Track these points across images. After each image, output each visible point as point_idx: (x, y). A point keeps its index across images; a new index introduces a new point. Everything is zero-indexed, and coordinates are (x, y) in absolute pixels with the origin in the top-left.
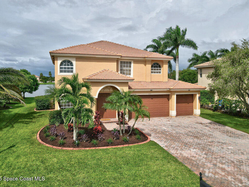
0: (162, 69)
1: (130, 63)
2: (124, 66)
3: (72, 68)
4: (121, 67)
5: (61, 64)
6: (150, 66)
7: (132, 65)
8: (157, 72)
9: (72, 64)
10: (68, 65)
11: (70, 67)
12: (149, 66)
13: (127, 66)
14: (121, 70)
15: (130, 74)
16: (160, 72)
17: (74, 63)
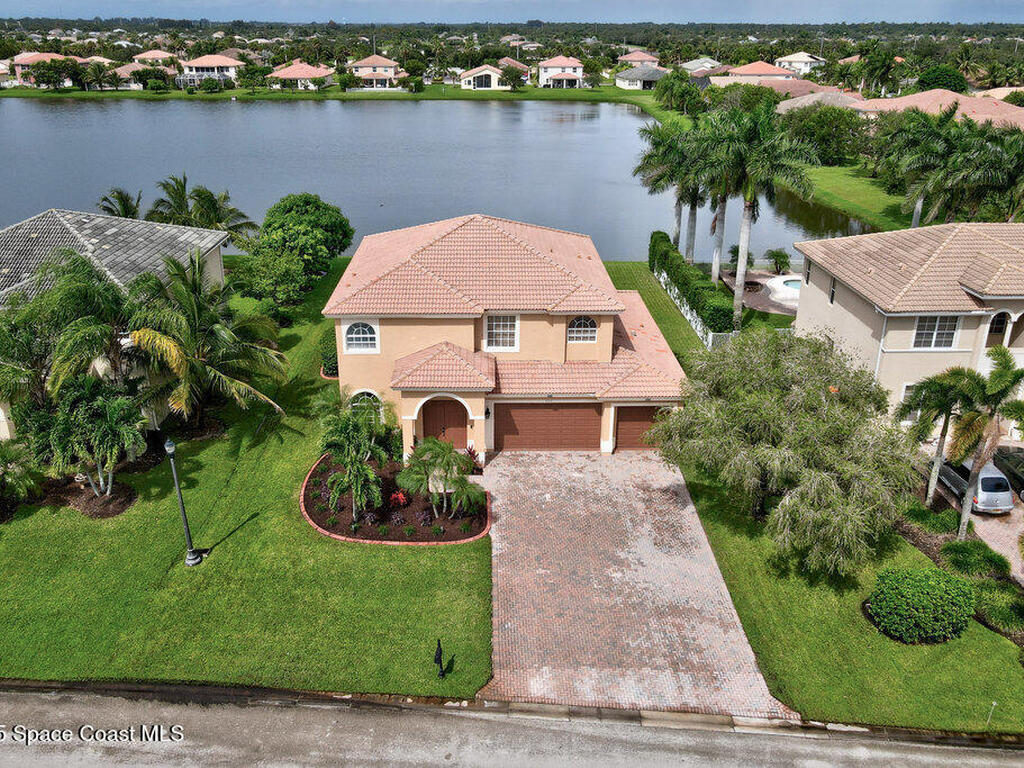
0: (597, 330)
1: (513, 319)
2: (498, 326)
3: (373, 339)
4: (490, 327)
5: (350, 331)
6: (564, 325)
7: (518, 323)
8: (585, 338)
9: (372, 331)
10: (364, 333)
11: (368, 336)
12: (561, 328)
13: (505, 326)
14: (490, 335)
15: (512, 344)
16: (593, 338)
17: (376, 328)
